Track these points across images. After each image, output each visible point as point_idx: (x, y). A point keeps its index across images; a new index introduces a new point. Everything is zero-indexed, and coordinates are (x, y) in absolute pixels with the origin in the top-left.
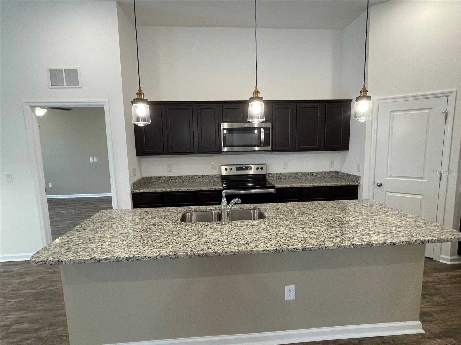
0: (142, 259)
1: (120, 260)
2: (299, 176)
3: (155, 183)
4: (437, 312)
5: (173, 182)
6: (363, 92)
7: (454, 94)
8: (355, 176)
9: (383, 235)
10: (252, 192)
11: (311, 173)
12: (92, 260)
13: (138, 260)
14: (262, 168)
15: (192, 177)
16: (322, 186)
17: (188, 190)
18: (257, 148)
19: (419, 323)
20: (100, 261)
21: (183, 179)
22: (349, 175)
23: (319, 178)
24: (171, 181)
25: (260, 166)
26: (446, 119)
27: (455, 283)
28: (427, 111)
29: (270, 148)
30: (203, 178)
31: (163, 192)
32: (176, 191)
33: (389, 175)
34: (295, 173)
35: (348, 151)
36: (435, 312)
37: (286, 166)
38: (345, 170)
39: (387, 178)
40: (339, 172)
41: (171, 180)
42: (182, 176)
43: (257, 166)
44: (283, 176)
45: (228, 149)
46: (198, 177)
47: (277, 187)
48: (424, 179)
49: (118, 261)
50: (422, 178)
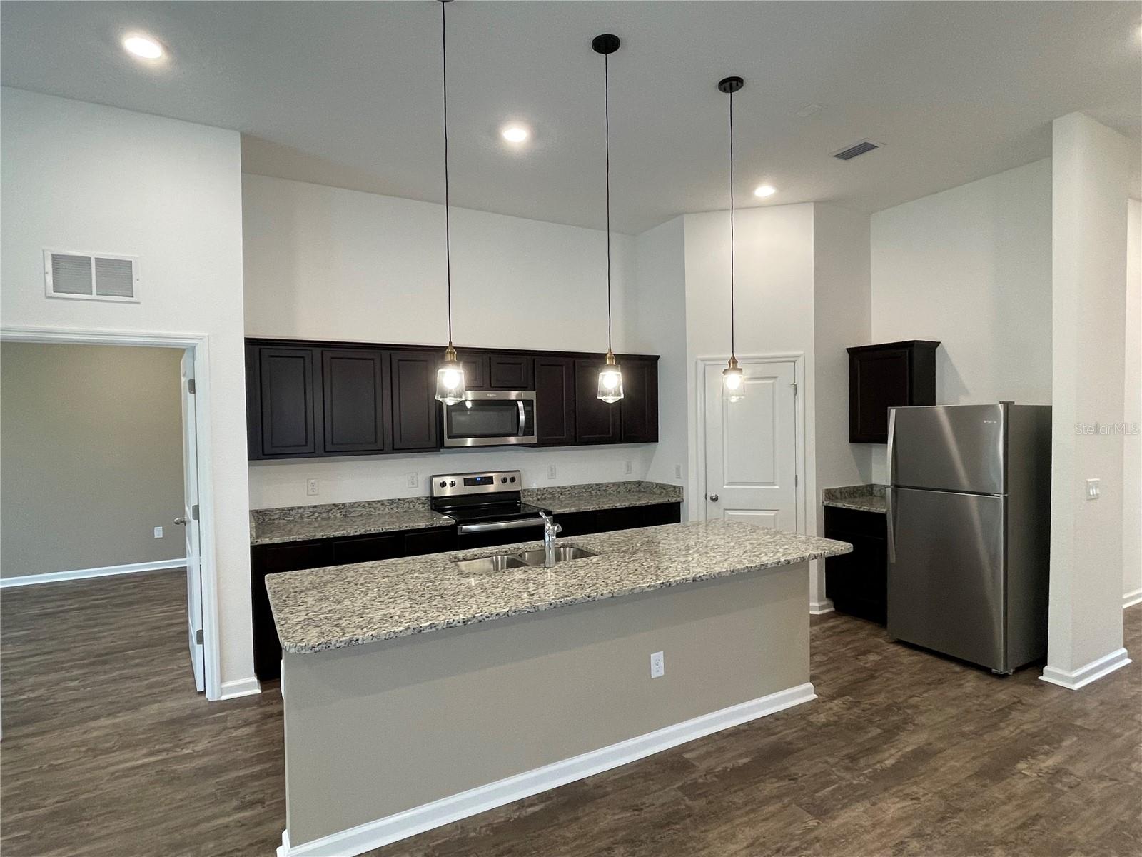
0: (487, 619)
1: (453, 625)
2: (576, 492)
3: (278, 523)
4: (823, 673)
5: (323, 519)
6: (733, 363)
7: (802, 358)
8: (674, 487)
9: (772, 555)
10: (500, 526)
11: (597, 485)
12: (409, 630)
13: (480, 621)
14: (513, 480)
15: (367, 505)
16: (627, 506)
17: (384, 531)
18: (513, 440)
19: (810, 685)
20: (421, 631)
21: (345, 510)
22: (662, 487)
23: (610, 494)
24: (317, 517)
25: (508, 476)
26: (796, 394)
27: (831, 636)
28: (772, 381)
29: (533, 439)
30: (392, 506)
31: (327, 538)
32: (356, 534)
33: (726, 483)
34: (570, 487)
35: (653, 445)
36: (820, 673)
37: (552, 474)
38: (654, 477)
39: (725, 487)
40: (642, 482)
41: (317, 515)
42: (343, 504)
43: (504, 475)
44: (550, 493)
45: (474, 442)
46: (379, 504)
47: (556, 513)
48: (775, 485)
49: (451, 627)
50: (773, 484)
